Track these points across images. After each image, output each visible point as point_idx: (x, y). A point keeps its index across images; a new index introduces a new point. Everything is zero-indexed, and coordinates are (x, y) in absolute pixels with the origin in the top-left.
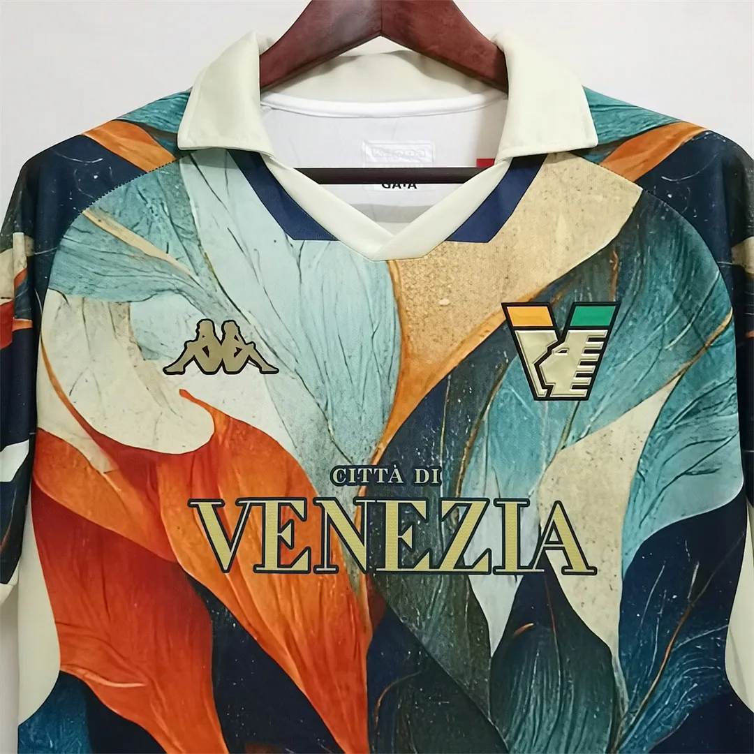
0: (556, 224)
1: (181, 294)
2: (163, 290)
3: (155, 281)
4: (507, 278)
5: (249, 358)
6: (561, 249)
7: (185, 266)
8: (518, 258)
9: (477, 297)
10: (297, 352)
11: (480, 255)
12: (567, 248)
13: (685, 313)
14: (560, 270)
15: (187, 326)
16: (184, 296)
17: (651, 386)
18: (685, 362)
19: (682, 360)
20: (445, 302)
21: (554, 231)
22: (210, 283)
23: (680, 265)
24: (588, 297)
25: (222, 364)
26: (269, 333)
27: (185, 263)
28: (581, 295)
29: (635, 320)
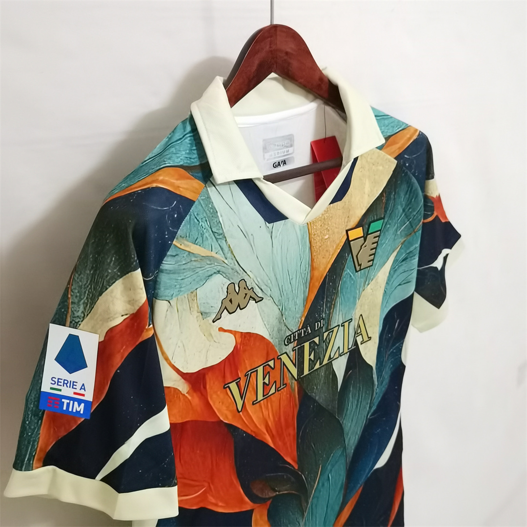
1: (219, 273)
2: (212, 275)
3: (208, 271)
4: (348, 217)
5: (251, 297)
6: (367, 196)
7: (220, 256)
8: (353, 206)
9: (338, 230)
10: (271, 285)
12: (369, 195)
13: (407, 217)
15: (223, 291)
16: (221, 274)
18: (404, 238)
20: (327, 237)
21: (364, 188)
22: (232, 262)
23: (407, 196)
24: (375, 217)
25: (239, 305)
26: (259, 280)
27: (220, 254)
28: (373, 217)
29: (390, 224)
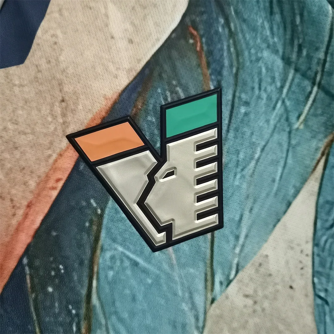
0: (107, 16)
4: (63, 101)
6: (122, 44)
8: (70, 71)
9: (31, 137)
11: (17, 82)
12: (131, 41)
13: (304, 75)
14: (130, 70)
17: (294, 181)
18: (326, 136)
19: (321, 136)
21: (107, 25)
23: (278, 17)
24: (177, 93)
28: (168, 94)
29: (247, 104)
